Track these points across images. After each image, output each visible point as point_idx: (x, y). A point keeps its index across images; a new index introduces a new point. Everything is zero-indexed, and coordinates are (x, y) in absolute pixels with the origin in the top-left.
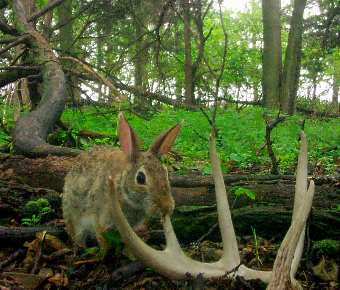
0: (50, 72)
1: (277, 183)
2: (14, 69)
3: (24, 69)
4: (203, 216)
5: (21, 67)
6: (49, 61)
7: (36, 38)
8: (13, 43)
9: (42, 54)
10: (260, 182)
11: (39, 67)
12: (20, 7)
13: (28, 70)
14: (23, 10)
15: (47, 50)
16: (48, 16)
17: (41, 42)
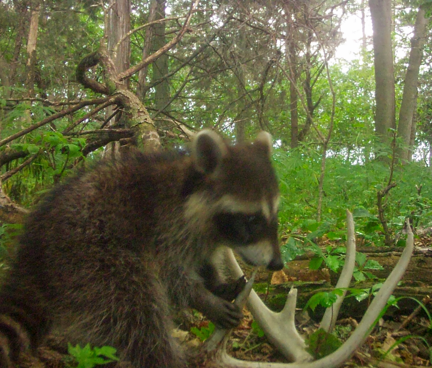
0: (144, 134)
1: (390, 255)
2: (105, 131)
3: (115, 132)
4: (308, 292)
5: (113, 129)
6: (143, 123)
7: (128, 98)
8: (104, 104)
9: (136, 116)
10: (371, 254)
11: (132, 129)
12: (111, 64)
13: (120, 133)
14: (114, 67)
15: (141, 110)
16: (142, 73)
17: (134, 102)
